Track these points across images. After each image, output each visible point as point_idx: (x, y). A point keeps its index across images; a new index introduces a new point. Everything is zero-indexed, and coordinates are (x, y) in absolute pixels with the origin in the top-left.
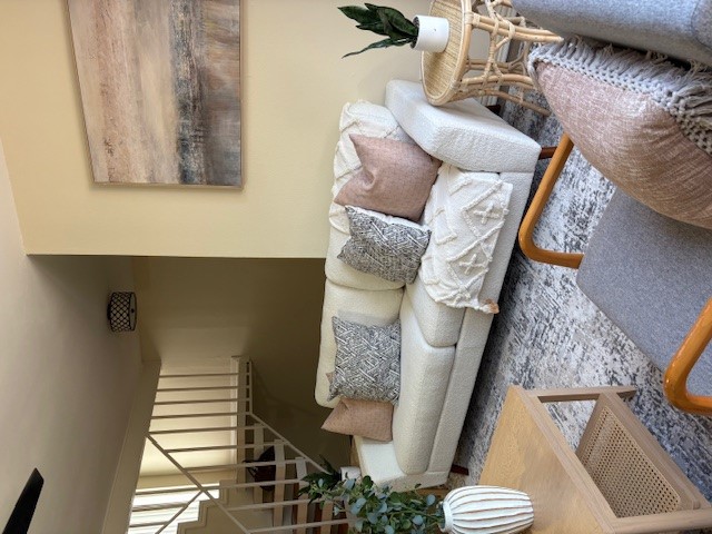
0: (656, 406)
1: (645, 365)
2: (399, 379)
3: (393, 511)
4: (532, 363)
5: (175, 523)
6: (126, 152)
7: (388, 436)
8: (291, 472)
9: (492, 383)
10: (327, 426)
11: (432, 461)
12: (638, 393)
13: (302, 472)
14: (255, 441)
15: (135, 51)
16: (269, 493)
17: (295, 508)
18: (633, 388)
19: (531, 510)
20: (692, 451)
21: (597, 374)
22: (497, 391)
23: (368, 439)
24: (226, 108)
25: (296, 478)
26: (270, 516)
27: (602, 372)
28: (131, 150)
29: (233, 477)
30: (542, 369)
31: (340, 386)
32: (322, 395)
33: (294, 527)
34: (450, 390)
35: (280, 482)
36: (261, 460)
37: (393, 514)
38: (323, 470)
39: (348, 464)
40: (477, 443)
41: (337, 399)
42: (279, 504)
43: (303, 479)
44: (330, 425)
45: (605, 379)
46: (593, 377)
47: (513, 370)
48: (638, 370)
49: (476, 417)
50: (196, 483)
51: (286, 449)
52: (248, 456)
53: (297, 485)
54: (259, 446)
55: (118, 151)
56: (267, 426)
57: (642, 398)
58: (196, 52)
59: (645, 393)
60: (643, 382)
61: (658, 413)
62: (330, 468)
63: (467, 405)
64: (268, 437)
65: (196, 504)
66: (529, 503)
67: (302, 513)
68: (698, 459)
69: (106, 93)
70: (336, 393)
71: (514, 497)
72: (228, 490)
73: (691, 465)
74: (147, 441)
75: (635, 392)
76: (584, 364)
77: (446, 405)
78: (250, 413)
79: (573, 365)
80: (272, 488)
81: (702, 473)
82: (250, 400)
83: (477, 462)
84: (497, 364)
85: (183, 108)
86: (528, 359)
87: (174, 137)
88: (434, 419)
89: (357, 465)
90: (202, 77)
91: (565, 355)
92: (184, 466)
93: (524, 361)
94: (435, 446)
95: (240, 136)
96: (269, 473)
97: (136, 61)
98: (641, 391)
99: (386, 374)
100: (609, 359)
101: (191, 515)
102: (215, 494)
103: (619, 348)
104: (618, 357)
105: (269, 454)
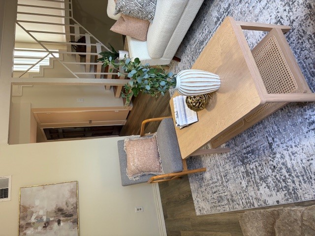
0: (299, 39)
1: (303, 15)
2: (155, 8)
3: (150, 77)
4: (231, 8)
5: (38, 65)
7: (144, 38)
8: (94, 49)
9: (204, 17)
10: (113, 29)
11: (165, 53)
12: (291, 31)
13: (99, 50)
14: (75, 32)
16: (83, 58)
17: (96, 66)
18: (290, 27)
19: (219, 84)
20: (309, 64)
21: (270, 18)
22: (206, 22)
23: (133, 38)
25: (96, 52)
26: (84, 68)
27: (273, 17)
29: (65, 48)
30: (236, 12)
31: (122, 7)
32: (111, 12)
33: (95, 73)
34: (182, 18)
35: (88, 54)
36: (78, 42)
37: (150, 79)
38: (110, 51)
39: (123, 49)
40: (188, 47)
41: (119, 15)
42: (88, 63)
43: (100, 54)
44: (115, 29)
45: (274, 21)
46: (267, 19)
47: (218, 11)
48: (297, 18)
49: (191, 34)
50: (45, 48)
51: (91, 38)
52: (72, 39)
53: (96, 56)
54: (77, 35)
56: (81, 26)
57: (292, 33)
59: (295, 31)
60: (298, 25)
61: (298, 43)
62: (113, 50)
63: (189, 27)
64: (82, 31)
65: (48, 58)
66: (220, 81)
67: (99, 68)
68: (311, 69)
70: (119, 11)
71: (213, 77)
72: (63, 54)
73: (305, 71)
74: (16, 24)
75: (290, 29)
76: (264, 11)
77: (178, 26)
78: (72, 18)
79: (257, 11)
80: (85, 56)
81: (310, 76)
82: (72, 10)
83: (186, 57)
84: (209, 7)
86: (230, 5)
88: (171, 32)
89: (127, 50)
91: (254, 4)
92: (38, 40)
93: (227, 6)
94: (168, 45)
96: (83, 49)
98: (293, 30)
99: (148, 4)
100: (281, 9)
101: (46, 62)
102: (57, 55)
103: (291, 3)
104: (287, 8)
105: (83, 40)
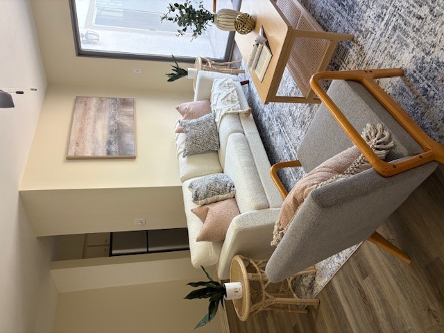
6: (84, 146)
15: (95, 119)
24: (128, 132)
28: (87, 145)
55: (81, 146)
58: (117, 119)
69: (81, 130)
85: (111, 132)
87: (106, 140)
90: (119, 125)
95: (135, 139)
97: (95, 122)
